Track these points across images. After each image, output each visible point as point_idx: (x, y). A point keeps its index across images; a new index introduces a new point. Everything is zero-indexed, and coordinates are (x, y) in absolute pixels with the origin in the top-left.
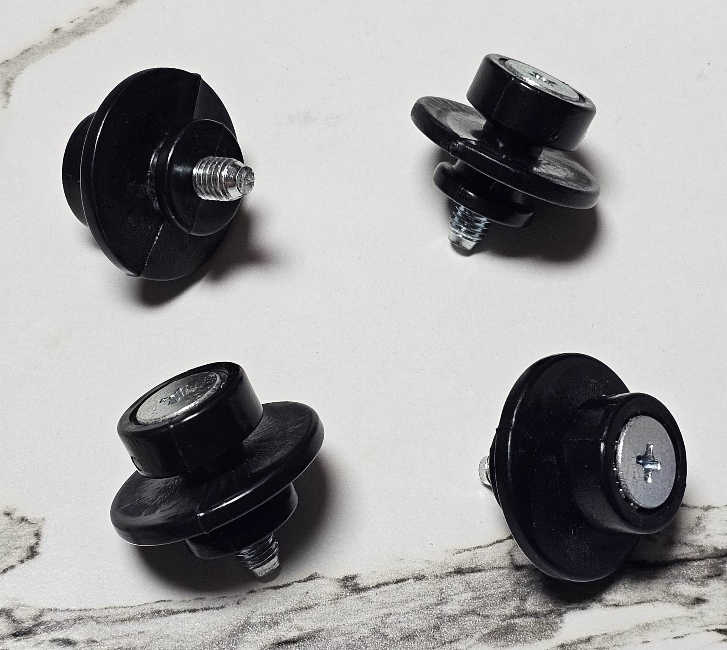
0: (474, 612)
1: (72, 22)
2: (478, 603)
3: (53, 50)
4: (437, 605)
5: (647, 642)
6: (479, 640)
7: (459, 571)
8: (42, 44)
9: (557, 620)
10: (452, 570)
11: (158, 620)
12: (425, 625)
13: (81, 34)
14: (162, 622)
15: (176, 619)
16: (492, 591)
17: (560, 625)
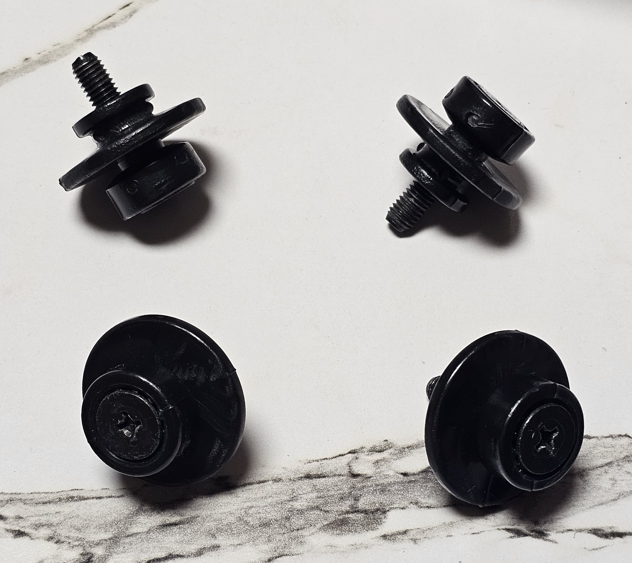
0: (318, 508)
1: (39, 54)
2: (321, 501)
3: (23, 74)
4: (289, 501)
5: (450, 536)
6: (320, 529)
7: (308, 477)
8: (15, 69)
9: (382, 516)
10: (303, 475)
11: (72, 504)
12: (279, 516)
13: (46, 63)
14: (74, 505)
15: (86, 503)
16: (333, 493)
17: (384, 520)
